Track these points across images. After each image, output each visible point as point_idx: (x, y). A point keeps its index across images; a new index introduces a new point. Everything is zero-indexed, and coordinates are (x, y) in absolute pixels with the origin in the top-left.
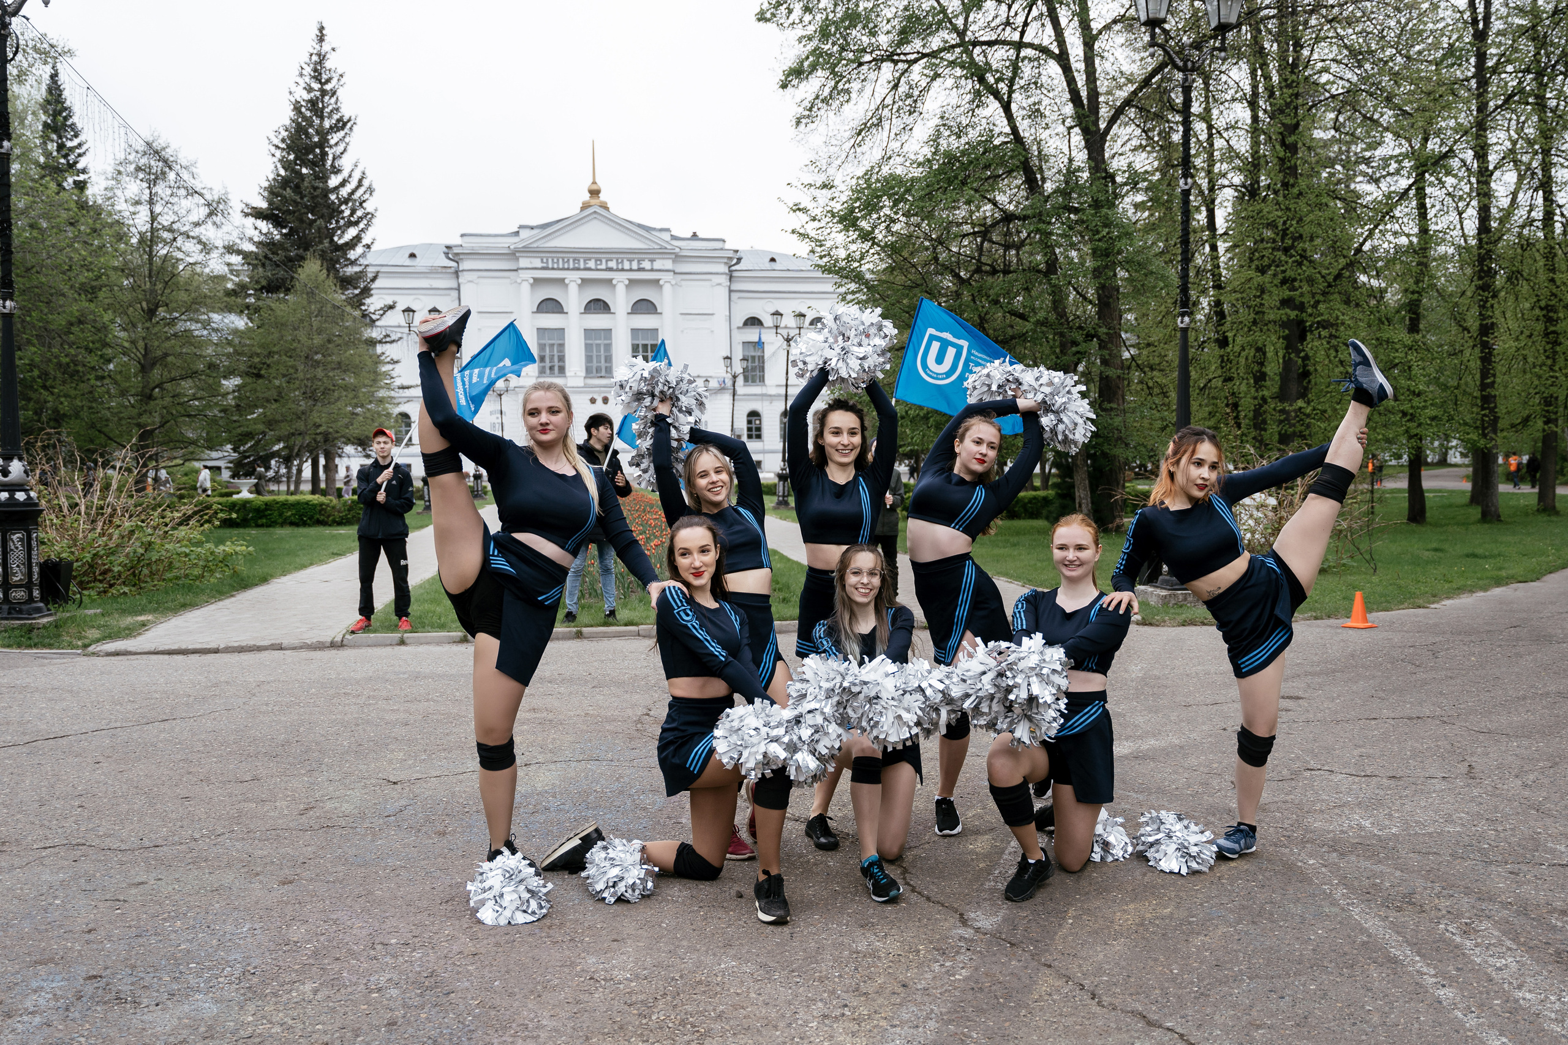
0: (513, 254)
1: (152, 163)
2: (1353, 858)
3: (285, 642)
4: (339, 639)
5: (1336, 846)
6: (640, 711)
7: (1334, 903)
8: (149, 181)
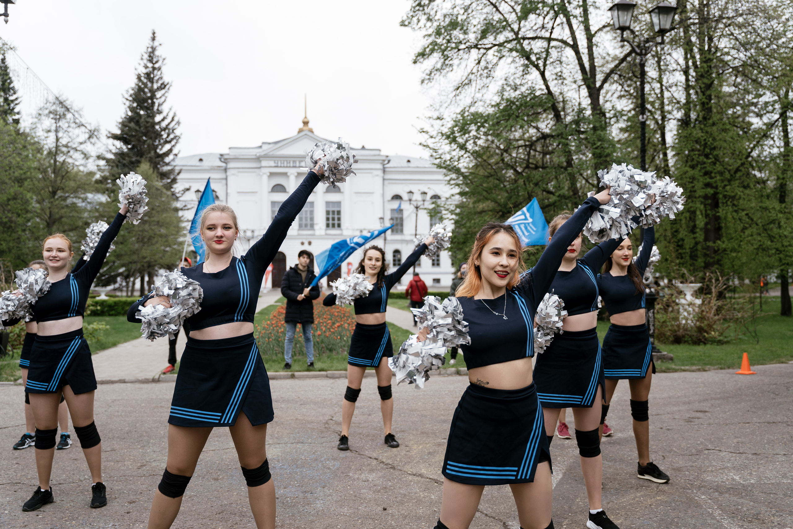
0: (258, 159)
1: (58, 109)
2: (727, 495)
3: (127, 378)
4: (157, 377)
5: (718, 489)
6: (328, 417)
7: (714, 518)
8: (55, 119)
